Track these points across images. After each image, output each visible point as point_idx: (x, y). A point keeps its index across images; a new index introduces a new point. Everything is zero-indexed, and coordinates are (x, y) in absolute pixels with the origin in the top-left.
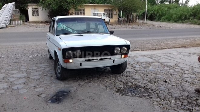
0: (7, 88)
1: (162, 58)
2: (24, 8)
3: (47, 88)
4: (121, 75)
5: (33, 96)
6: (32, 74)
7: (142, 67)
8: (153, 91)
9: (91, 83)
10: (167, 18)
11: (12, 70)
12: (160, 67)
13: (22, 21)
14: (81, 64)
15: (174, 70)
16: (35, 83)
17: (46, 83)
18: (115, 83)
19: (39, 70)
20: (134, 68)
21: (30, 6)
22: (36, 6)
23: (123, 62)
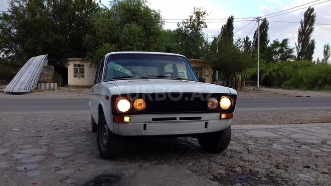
0: (7, 169)
1: (295, 133)
2: (61, 64)
3: (79, 170)
4: (221, 154)
5: (51, 181)
6: (56, 149)
7: (259, 145)
8: (285, 181)
9: (163, 164)
10: (293, 84)
11: (23, 144)
12: (292, 145)
13: (56, 84)
14: (145, 126)
15: (321, 150)
16: (59, 162)
17: (79, 163)
18: (209, 166)
19: (71, 144)
20: (245, 146)
21: (72, 62)
22: (80, 61)
23: (223, 129)
